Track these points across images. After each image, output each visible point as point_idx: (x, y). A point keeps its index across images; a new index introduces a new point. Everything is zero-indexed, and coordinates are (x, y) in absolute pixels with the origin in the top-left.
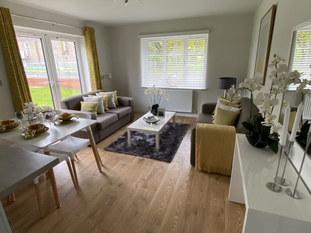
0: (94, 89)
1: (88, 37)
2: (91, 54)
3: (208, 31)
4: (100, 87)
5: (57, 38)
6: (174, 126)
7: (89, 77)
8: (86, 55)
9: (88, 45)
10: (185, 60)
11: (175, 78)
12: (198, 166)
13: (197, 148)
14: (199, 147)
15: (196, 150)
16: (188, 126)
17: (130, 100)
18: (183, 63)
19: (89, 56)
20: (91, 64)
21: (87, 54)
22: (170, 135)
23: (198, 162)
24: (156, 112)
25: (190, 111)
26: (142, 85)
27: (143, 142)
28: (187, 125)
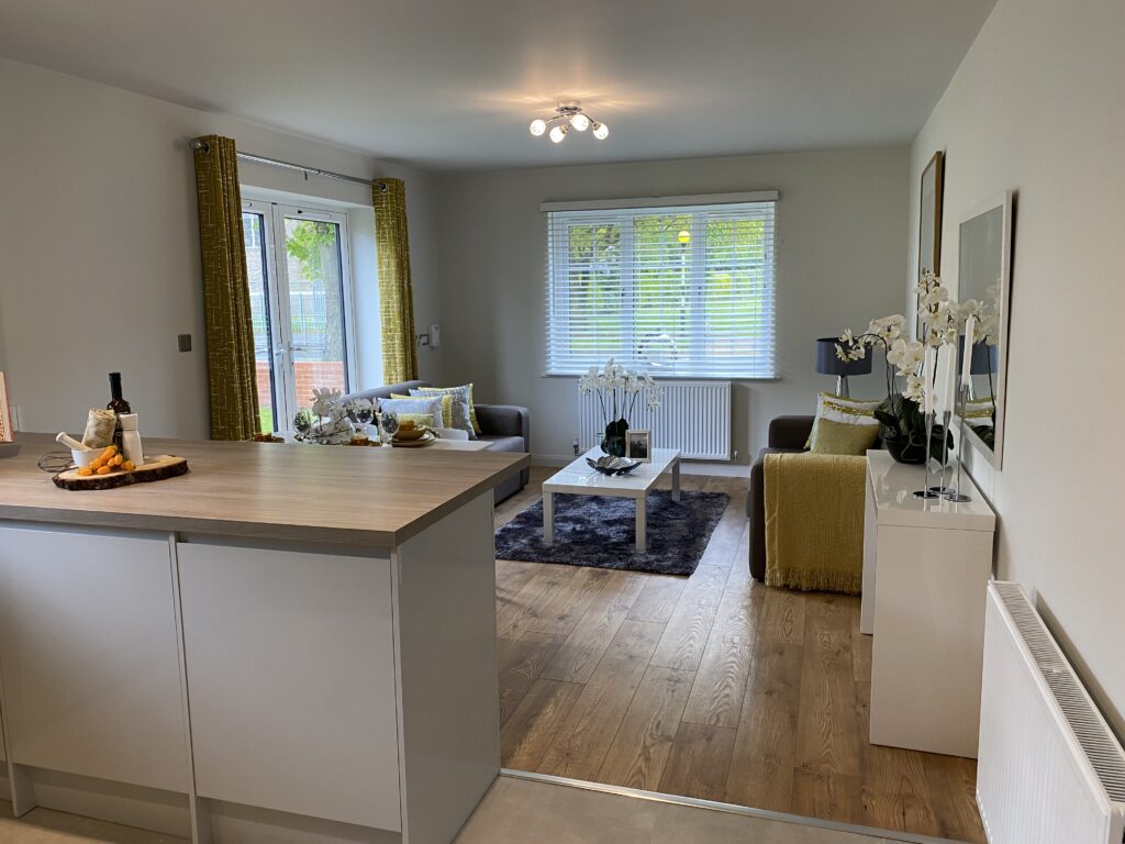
0: (394, 377)
1: (387, 211)
2: (393, 263)
3: (775, 194)
4: (412, 372)
5: (300, 212)
6: (676, 498)
7: (381, 339)
8: (376, 266)
9: (384, 233)
10: (699, 281)
11: (666, 341)
12: (773, 572)
13: (768, 518)
14: (776, 514)
15: (766, 524)
16: (724, 500)
17: (519, 414)
18: (694, 294)
19: (385, 269)
20: (390, 296)
21: (380, 263)
22: (670, 519)
23: (772, 562)
24: (622, 443)
25: (725, 456)
26: (550, 368)
27: (587, 536)
28: (719, 495)
